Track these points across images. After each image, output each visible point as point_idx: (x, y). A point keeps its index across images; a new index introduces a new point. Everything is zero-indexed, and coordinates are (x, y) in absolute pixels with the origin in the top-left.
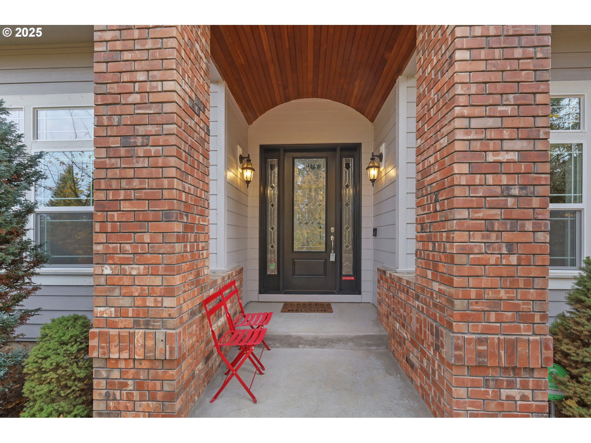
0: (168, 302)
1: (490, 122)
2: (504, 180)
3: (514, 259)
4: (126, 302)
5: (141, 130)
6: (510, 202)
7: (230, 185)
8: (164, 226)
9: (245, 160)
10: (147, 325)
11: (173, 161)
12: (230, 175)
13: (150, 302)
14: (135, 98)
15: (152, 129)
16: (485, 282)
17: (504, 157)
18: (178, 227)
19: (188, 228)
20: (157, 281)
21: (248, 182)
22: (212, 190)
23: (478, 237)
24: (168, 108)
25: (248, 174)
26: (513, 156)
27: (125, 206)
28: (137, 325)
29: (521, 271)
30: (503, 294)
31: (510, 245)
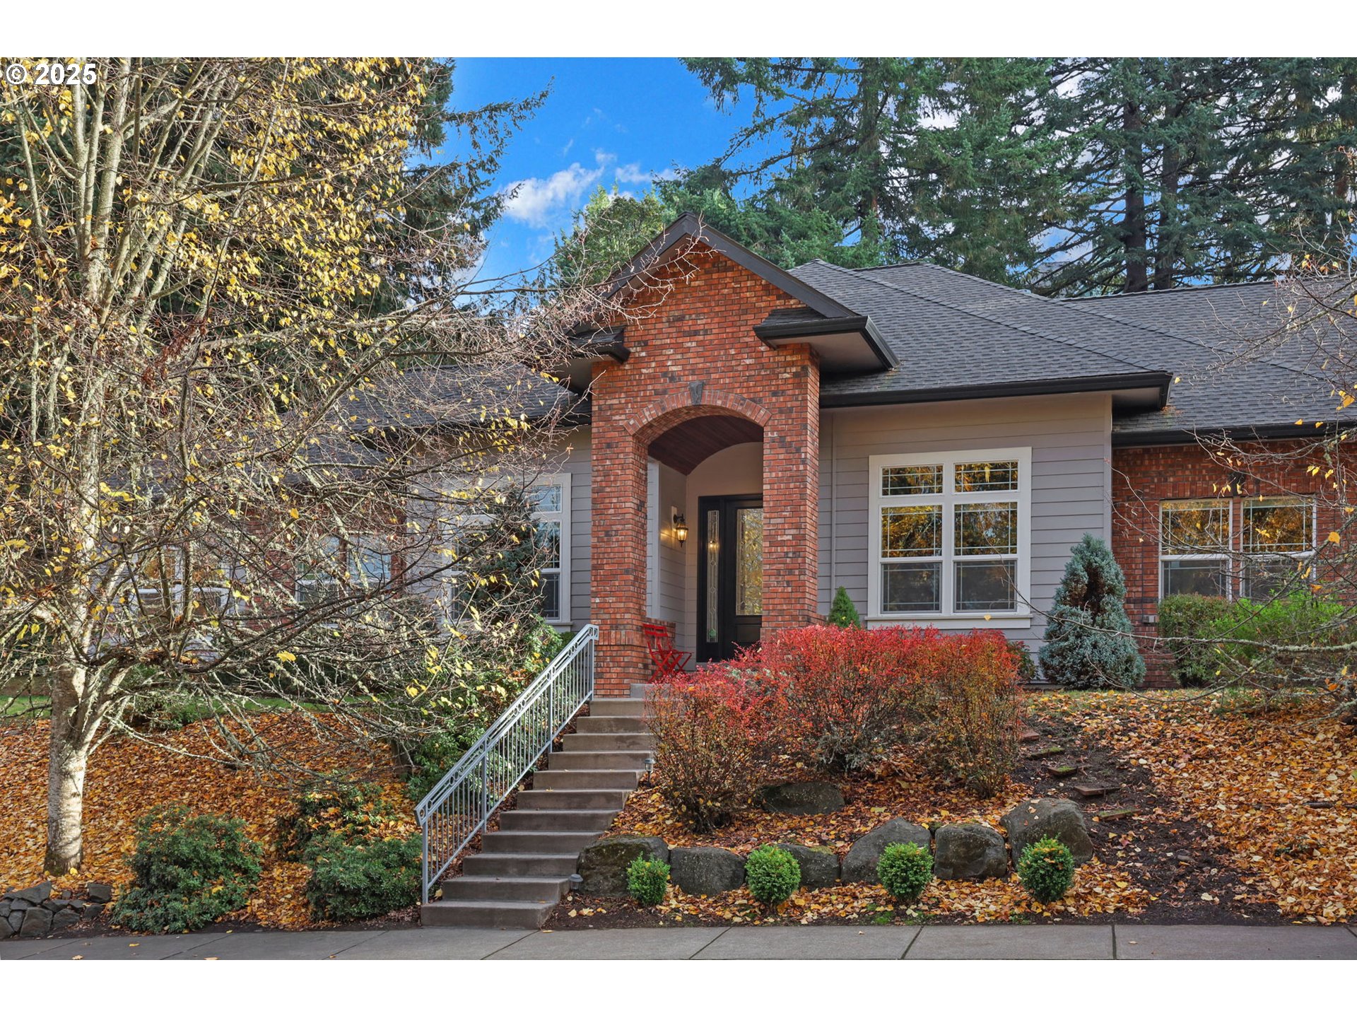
0: (627, 616)
1: (779, 521)
2: (786, 549)
3: (790, 589)
4: (607, 616)
5: (614, 528)
6: (788, 560)
7: (664, 545)
8: (625, 577)
9: (680, 520)
10: (617, 628)
11: (630, 543)
12: (665, 534)
13: (618, 616)
14: (611, 511)
15: (620, 527)
16: (776, 601)
17: (785, 538)
18: (632, 578)
19: (636, 578)
20: (622, 605)
21: (682, 542)
22: (649, 553)
23: (773, 578)
24: (628, 516)
25: (682, 533)
26: (790, 537)
27: (606, 567)
28: (612, 628)
29: (793, 595)
30: (785, 607)
31: (788, 582)
